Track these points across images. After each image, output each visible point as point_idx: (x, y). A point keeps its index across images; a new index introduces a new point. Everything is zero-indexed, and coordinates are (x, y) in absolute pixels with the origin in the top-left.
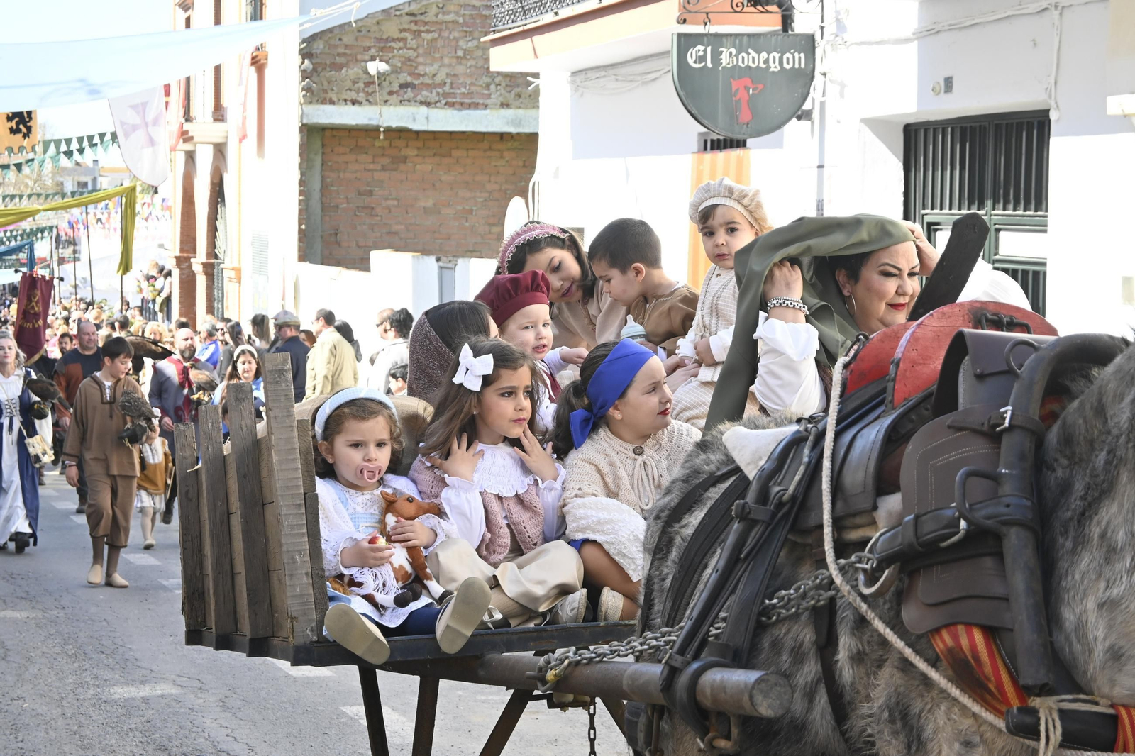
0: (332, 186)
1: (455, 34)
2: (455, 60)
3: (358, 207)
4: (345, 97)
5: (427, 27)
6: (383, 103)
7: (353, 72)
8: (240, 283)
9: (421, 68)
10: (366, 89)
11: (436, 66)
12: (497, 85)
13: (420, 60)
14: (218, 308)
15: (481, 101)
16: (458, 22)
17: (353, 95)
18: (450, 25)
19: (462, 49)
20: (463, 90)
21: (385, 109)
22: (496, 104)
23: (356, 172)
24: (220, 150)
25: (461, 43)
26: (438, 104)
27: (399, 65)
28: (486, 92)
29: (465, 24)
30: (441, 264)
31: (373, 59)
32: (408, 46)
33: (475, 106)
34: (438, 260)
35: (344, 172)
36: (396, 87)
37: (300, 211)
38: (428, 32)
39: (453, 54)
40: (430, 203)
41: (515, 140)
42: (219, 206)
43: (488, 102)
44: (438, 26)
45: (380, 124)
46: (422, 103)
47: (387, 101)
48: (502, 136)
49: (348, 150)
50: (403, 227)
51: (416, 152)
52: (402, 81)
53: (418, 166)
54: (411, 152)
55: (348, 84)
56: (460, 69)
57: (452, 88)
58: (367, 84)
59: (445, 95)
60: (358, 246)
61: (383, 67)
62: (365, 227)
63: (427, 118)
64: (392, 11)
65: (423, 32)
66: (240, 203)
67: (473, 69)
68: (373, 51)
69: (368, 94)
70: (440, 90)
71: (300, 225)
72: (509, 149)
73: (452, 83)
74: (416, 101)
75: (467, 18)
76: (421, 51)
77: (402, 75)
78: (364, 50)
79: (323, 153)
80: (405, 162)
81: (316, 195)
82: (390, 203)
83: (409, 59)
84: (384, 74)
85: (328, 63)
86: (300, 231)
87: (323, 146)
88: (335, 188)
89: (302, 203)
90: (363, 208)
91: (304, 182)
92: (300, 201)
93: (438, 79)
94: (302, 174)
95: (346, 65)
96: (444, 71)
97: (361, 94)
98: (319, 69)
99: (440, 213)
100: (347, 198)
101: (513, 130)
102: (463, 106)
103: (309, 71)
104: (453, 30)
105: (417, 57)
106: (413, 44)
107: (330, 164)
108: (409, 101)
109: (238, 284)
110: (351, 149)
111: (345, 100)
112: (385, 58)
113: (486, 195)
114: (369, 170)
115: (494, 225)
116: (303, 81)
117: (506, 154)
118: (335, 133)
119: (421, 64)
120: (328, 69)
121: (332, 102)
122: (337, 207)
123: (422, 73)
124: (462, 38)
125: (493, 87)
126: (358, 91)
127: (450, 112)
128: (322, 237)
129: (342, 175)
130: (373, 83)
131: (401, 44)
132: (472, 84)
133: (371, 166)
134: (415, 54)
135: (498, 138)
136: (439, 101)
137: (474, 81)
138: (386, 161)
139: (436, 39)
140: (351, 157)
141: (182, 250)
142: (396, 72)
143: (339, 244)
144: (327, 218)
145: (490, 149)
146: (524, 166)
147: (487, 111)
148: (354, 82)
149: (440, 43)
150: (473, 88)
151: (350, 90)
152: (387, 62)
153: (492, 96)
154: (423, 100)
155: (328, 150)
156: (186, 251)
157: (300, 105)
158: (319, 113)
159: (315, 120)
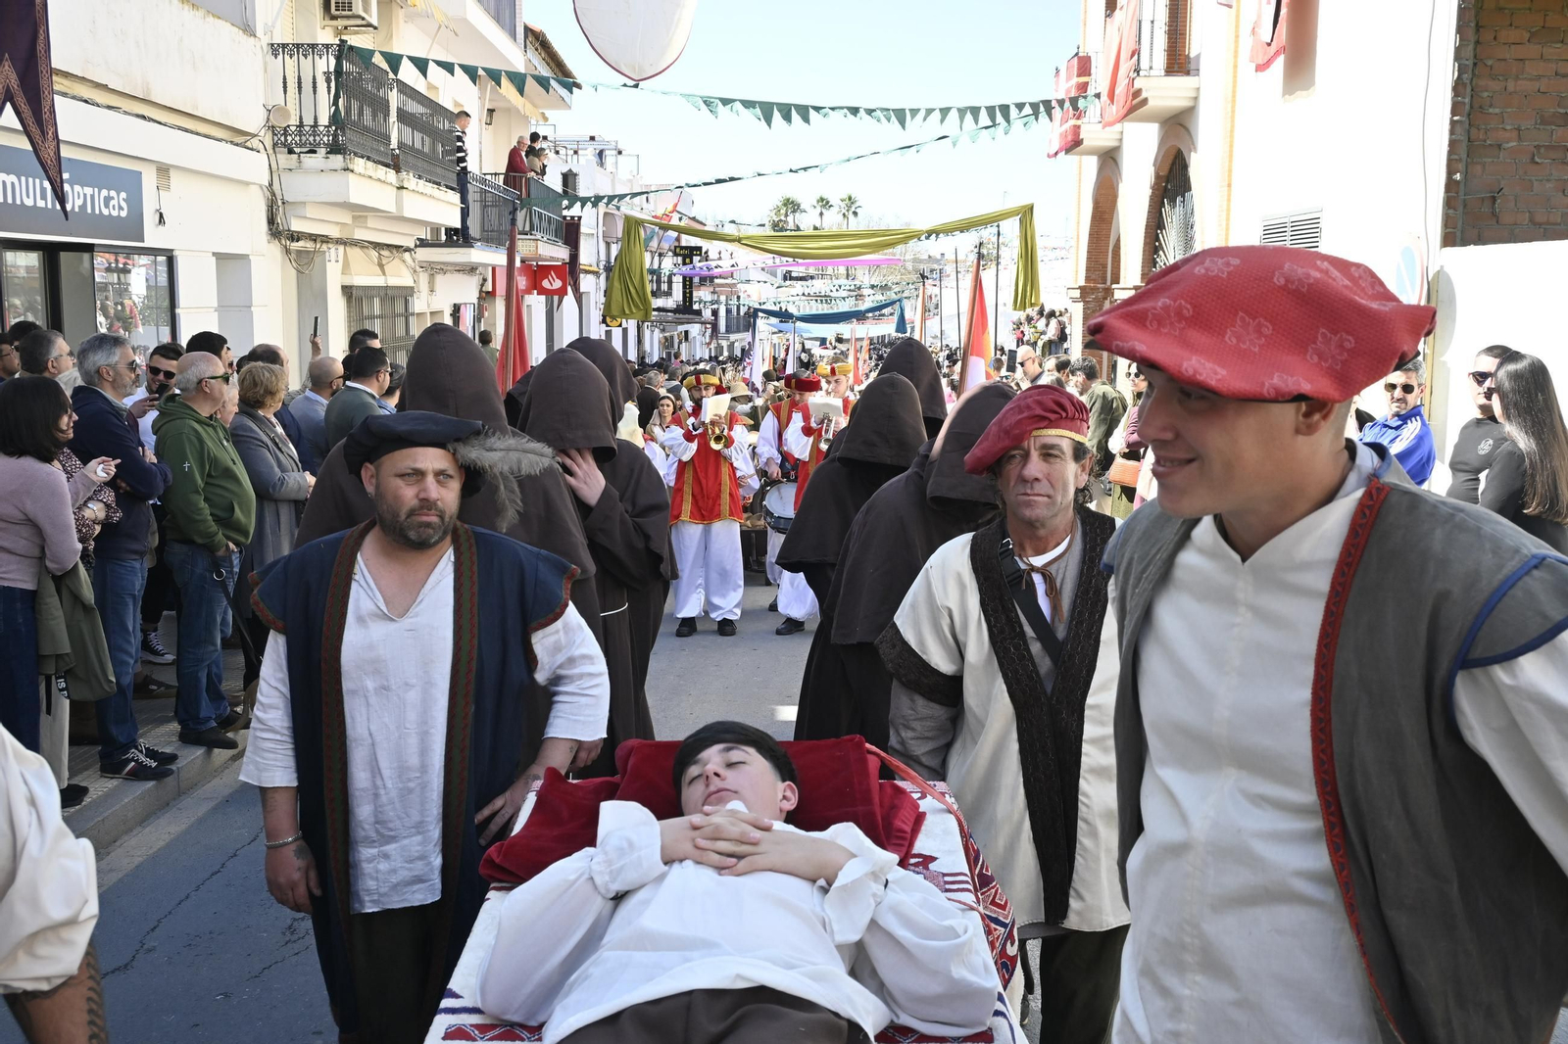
0: (1491, 106)
3: (1538, 147)
23: (1539, 78)
24: (1178, 126)
35: (1517, 78)
37: (1450, 145)
42: (1163, 210)
49: (1527, 35)
60: (1531, 221)
62: (1549, 185)
66: (1229, 185)
71: (1450, 172)
79: (1477, 42)
86: (1450, 185)
87: (1479, 28)
88: (1497, 111)
89: (1458, 129)
90: (1547, 148)
92: (1453, 123)
100: (1519, 130)
107: (1490, 63)
110: (1533, 35)
122: (1499, 146)
128: (1466, 204)
129: (1511, 86)
140: (1533, 50)
141: (1088, 279)
143: (1496, 217)
144: (1478, 169)
155: (1487, 36)
156: (1095, 281)
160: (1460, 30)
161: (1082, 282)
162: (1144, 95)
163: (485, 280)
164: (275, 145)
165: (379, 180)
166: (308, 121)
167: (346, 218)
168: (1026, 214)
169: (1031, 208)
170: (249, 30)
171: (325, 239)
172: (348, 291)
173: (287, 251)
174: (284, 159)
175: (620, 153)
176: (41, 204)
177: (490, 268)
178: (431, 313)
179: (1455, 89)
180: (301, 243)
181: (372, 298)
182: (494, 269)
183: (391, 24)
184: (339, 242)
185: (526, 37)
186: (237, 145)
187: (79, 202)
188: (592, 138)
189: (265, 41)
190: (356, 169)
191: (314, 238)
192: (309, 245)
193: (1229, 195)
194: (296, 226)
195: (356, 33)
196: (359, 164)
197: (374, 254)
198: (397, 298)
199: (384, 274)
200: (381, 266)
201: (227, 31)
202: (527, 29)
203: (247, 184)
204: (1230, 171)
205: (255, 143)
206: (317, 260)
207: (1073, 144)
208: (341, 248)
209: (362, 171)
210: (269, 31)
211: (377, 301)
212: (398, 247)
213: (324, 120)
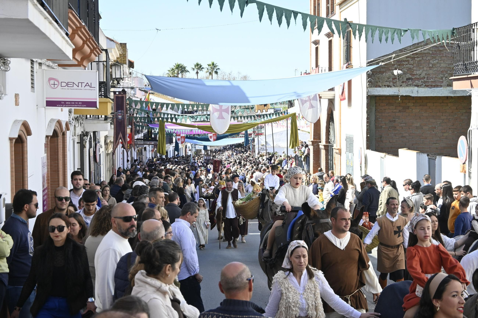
0: (379, 119)
1: (429, 58)
2: (428, 68)
3: (389, 127)
4: (385, 84)
5: (417, 56)
6: (399, 86)
7: (388, 74)
8: (341, 155)
9: (415, 72)
10: (393, 81)
11: (421, 71)
12: (446, 78)
13: (415, 69)
14: (331, 163)
15: (439, 84)
16: (430, 53)
17: (388, 83)
18: (427, 54)
19: (432, 64)
20: (432, 80)
21: (401, 88)
22: (445, 85)
23: (389, 113)
24: (331, 102)
25: (431, 61)
26: (422, 86)
27: (406, 71)
28: (441, 80)
29: (433, 54)
30: (429, 157)
31: (396, 69)
32: (410, 63)
33: (437, 86)
34: (428, 155)
35: (384, 113)
36: (405, 80)
37: (367, 129)
38: (418, 57)
39: (428, 66)
40: (418, 125)
41: (453, 99)
42: (331, 123)
43: (442, 84)
44: (422, 55)
45: (399, 94)
46: (415, 86)
47: (401, 85)
48: (447, 97)
49: (386, 104)
50: (407, 134)
51: (412, 105)
52: (407, 77)
53: (414, 110)
54: (411, 104)
55: (386, 79)
56: (431, 72)
57: (427, 79)
58: (394, 79)
59: (425, 82)
60: (389, 142)
61: (400, 72)
62: (392, 135)
63: (417, 92)
64: (403, 50)
65: (416, 58)
66: (340, 123)
67: (436, 71)
68: (396, 66)
69: (394, 83)
70: (422, 80)
71: (367, 135)
72: (450, 102)
73: (427, 77)
74: (413, 85)
75: (433, 51)
76: (415, 65)
77: (407, 75)
78: (392, 66)
79: (376, 106)
80: (408, 109)
81: (373, 122)
82: (402, 125)
83: (410, 69)
84: (400, 75)
85: (378, 71)
86: (367, 137)
87: (376, 103)
89: (368, 126)
90: (392, 127)
91: (369, 118)
92: (367, 125)
93: (422, 76)
94: (368, 115)
95: (385, 72)
96: (425, 72)
97: (391, 83)
98: (375, 74)
99: (422, 129)
100: (385, 123)
101: (452, 95)
102: (432, 86)
103: (370, 74)
104: (428, 56)
105: (413, 67)
106: (412, 62)
107: (378, 110)
108: (410, 85)
109: (340, 155)
110: (387, 104)
111: (385, 86)
112: (400, 68)
113: (441, 121)
114: (394, 112)
115: (444, 133)
116: (368, 78)
117: (449, 104)
118: (380, 98)
119: (415, 70)
120: (378, 74)
121: (380, 87)
122: (381, 127)
123: (415, 74)
124: (432, 59)
125: (444, 78)
126: (390, 82)
127: (427, 89)
128: (375, 139)
129: (383, 114)
130: (396, 78)
131: (407, 63)
132: (435, 77)
133: (395, 111)
134: (413, 66)
135: (446, 98)
136: (422, 85)
137: (436, 76)
138: (401, 108)
139: (421, 60)
140: (387, 107)
141: (314, 139)
142: (405, 74)
143: (382, 141)
144: (378, 131)
145: (443, 102)
146: (457, 109)
147: (442, 88)
148: (388, 78)
149: (423, 62)
150: (435, 79)
151: (387, 81)
152: (401, 70)
153: (444, 82)
154: (416, 84)
155: (378, 105)
156: (316, 139)
157: (367, 88)
158: (374, 91)
159: (373, 94)
160: (367, 107)
161: (312, 140)
168: (294, 116)
169: (295, 114)
179: (367, 119)
193: (341, 126)
204: (340, 120)
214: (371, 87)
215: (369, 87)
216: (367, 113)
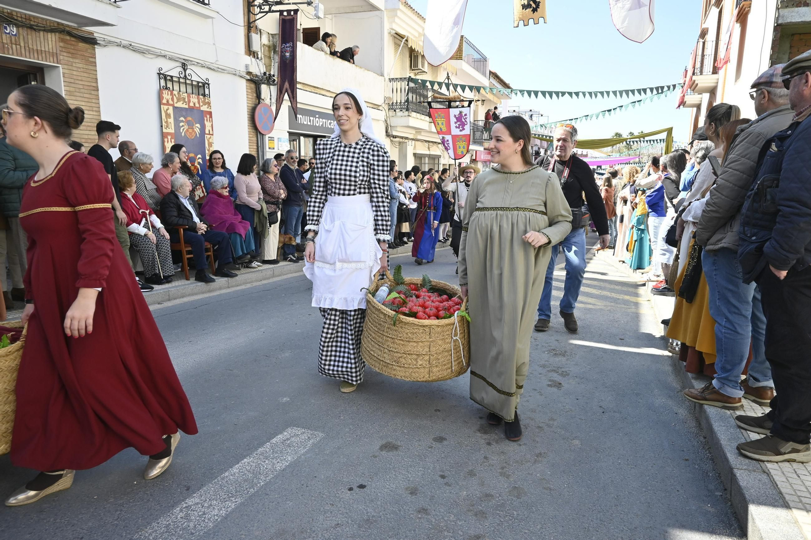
24: (713, 93)
87: (791, 47)
121: (806, 5)
155: (794, 50)
157: (778, 9)
158: (793, 14)
159: (789, 21)
160: (772, 48)
162: (696, 82)
163: (472, 155)
164: (389, 109)
165: (421, 119)
166: (399, 101)
167: (413, 132)
168: (670, 131)
169: (672, 128)
170: (382, 75)
171: (406, 138)
172: (415, 154)
173: (391, 141)
174: (392, 113)
175: (542, 116)
176: (309, 123)
177: (475, 152)
178: (449, 165)
180: (397, 139)
181: (425, 157)
182: (476, 152)
183: (437, 72)
184: (413, 139)
185: (490, 75)
186: (374, 108)
187: (321, 124)
188: (531, 111)
189: (387, 78)
190: (412, 116)
191: (402, 138)
192: (401, 140)
194: (395, 133)
195: (421, 74)
196: (414, 114)
197: (427, 144)
198: (434, 158)
199: (429, 150)
200: (429, 148)
201: (371, 75)
202: (490, 72)
203: (379, 120)
205: (380, 108)
206: (404, 145)
207: (682, 103)
208: (414, 142)
209: (415, 116)
210: (389, 74)
211: (427, 159)
212: (435, 142)
213: (403, 101)
214: (787, 7)
215: (781, 8)
216: (770, 59)
